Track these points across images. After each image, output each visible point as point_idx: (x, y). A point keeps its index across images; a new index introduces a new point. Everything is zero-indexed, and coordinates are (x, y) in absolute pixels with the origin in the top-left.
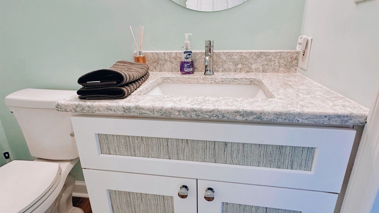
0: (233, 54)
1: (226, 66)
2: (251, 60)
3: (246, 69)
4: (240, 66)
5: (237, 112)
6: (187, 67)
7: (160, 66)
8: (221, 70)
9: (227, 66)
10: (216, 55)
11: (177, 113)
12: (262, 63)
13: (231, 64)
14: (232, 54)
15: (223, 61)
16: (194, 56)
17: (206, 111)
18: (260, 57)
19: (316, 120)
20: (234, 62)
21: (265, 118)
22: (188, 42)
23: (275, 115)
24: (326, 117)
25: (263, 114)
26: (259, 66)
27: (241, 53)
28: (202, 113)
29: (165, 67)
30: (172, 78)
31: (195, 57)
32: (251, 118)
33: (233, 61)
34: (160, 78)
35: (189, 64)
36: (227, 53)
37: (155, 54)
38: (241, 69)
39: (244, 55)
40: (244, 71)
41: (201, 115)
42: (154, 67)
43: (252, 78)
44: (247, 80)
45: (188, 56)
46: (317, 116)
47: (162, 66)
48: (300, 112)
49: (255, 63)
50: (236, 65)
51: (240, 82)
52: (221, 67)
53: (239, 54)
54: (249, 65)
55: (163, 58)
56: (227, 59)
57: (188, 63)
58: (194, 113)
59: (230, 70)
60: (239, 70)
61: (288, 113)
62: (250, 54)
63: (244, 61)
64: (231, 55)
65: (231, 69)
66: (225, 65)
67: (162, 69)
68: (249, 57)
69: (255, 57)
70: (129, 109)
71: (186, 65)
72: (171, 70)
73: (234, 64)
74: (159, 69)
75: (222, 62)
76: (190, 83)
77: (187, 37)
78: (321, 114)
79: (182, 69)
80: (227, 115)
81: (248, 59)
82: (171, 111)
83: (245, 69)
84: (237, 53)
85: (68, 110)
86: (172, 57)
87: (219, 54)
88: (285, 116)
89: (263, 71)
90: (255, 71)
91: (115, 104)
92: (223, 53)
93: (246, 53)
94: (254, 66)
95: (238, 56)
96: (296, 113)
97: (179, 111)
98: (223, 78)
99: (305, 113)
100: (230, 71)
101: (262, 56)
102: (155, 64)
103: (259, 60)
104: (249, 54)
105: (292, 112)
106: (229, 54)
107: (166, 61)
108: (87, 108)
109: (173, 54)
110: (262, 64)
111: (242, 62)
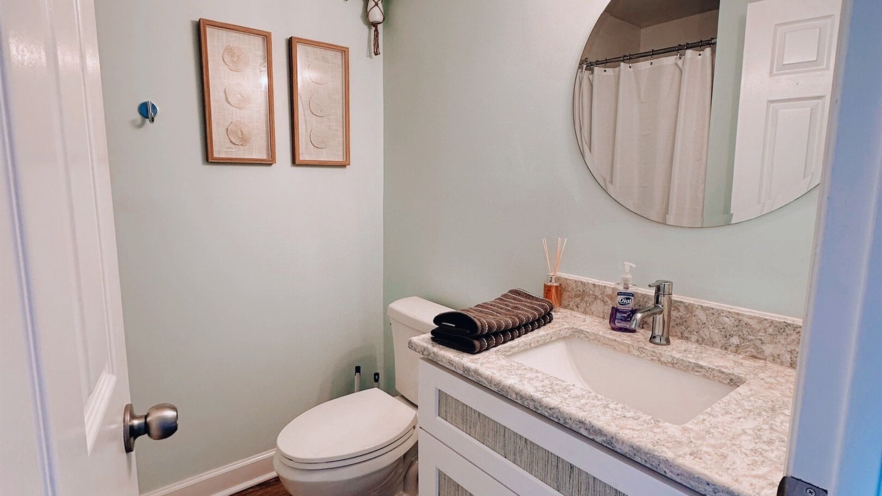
0: (722, 314)
1: (705, 333)
2: (761, 334)
3: (749, 349)
4: (735, 340)
5: (581, 422)
6: (621, 320)
7: (585, 304)
8: (694, 338)
9: (708, 334)
10: (685, 307)
11: (514, 396)
12: (788, 346)
13: (716, 331)
14: (720, 313)
15: (699, 321)
16: (645, 300)
17: (545, 405)
18: (784, 333)
19: (692, 483)
20: (723, 328)
21: (618, 447)
22: (629, 276)
23: (631, 449)
24: (708, 484)
25: (614, 440)
26: (783, 352)
27: (738, 314)
28: (541, 406)
29: (593, 308)
30: (587, 332)
31: (646, 302)
32: (599, 439)
33: (721, 327)
34: (569, 329)
35: (625, 315)
36: (708, 309)
37: (580, 283)
38: (737, 346)
39: (746, 320)
40: (746, 352)
41: (540, 409)
42: (576, 303)
43: (733, 374)
44: (723, 376)
45: (625, 301)
46: (694, 477)
47: (588, 305)
48: (669, 459)
49: (771, 342)
50: (727, 336)
51: (708, 375)
52: (695, 333)
53: (734, 315)
54: (758, 343)
55: (591, 292)
56: (709, 320)
57: (622, 312)
58: (532, 403)
59: (714, 343)
60: (734, 349)
61: (650, 452)
62: (761, 321)
63: (745, 332)
64: (716, 315)
65: (716, 342)
66: (703, 331)
67: (588, 309)
68: (757, 327)
69: (771, 330)
70: (467, 370)
71: (619, 315)
72: (601, 316)
73: (723, 333)
74: (583, 310)
75: (698, 323)
76: (615, 349)
77: (627, 269)
78: (701, 476)
79: (613, 318)
80: (570, 422)
81: (754, 331)
82: (509, 390)
83: (747, 350)
84: (729, 312)
85: (417, 350)
86: (606, 294)
87: (692, 307)
88: (646, 456)
89: (791, 364)
90: (771, 358)
91: (458, 359)
92: (700, 307)
93: (752, 318)
94: (768, 349)
95: (731, 319)
96: (662, 458)
97: (516, 394)
98: (674, 357)
99: (676, 464)
100: (713, 346)
101: (789, 332)
102: (578, 300)
103: (781, 338)
104: (757, 321)
105: (656, 453)
106: (712, 311)
107: (596, 298)
108: (432, 355)
109: (608, 289)
110: (789, 349)
111: (740, 333)
